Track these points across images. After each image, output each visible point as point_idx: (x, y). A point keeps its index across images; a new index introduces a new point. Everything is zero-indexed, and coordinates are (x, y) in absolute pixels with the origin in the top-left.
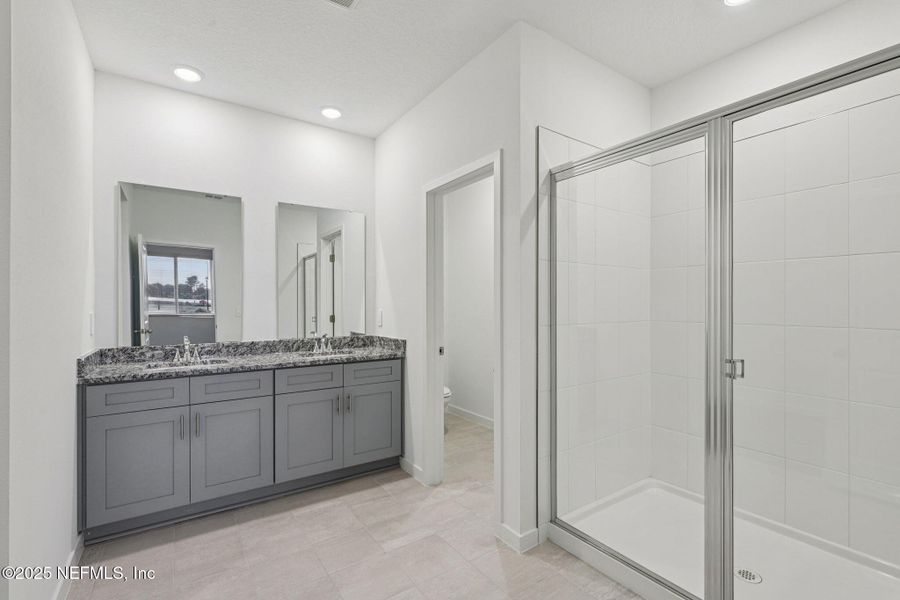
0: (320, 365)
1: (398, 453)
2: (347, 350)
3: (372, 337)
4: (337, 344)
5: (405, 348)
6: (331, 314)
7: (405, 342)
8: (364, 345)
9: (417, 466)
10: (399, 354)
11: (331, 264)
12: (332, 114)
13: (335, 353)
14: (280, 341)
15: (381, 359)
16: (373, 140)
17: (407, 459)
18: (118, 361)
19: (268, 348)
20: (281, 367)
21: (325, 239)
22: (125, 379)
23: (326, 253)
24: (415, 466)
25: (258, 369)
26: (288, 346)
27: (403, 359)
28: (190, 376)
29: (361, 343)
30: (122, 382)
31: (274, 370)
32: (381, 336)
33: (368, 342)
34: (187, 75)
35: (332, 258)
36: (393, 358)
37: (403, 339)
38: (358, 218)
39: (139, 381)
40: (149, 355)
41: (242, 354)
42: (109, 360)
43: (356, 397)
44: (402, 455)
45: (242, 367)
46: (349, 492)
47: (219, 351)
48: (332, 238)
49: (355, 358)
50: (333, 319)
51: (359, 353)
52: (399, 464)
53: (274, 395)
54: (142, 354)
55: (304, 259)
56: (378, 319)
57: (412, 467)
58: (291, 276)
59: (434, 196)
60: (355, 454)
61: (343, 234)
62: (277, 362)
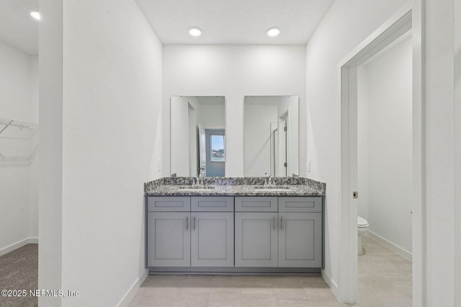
0: (262, 196)
1: (320, 266)
2: (286, 186)
3: (304, 178)
4: (279, 182)
5: (325, 189)
6: (285, 162)
7: (325, 185)
8: (298, 184)
9: (334, 282)
10: (320, 193)
11: (285, 132)
12: (273, 33)
13: (277, 188)
14: (246, 178)
15: (305, 196)
16: (304, 46)
17: (326, 272)
18: (171, 184)
19: (238, 182)
20: (238, 195)
21: (281, 118)
22: (162, 195)
23: (282, 126)
24: (332, 280)
25: (225, 195)
26: (250, 181)
27: (323, 197)
28: (191, 196)
29: (296, 182)
30: (161, 196)
31: (234, 196)
32: (309, 178)
33: (300, 181)
34: (195, 33)
35: (286, 129)
36: (316, 195)
37: (323, 182)
38: (295, 100)
39: (168, 196)
40: (183, 181)
41: (225, 184)
42: (167, 183)
43: (286, 220)
44: (323, 267)
45: (216, 193)
46: (281, 286)
47: (214, 181)
48: (284, 117)
49: (286, 193)
50: (286, 165)
51: (292, 189)
52: (320, 273)
53: (234, 212)
54: (180, 181)
55: (274, 131)
56: (308, 166)
57: (330, 280)
58: (267, 141)
59: (346, 68)
60: (286, 259)
61: (289, 113)
62: (237, 192)
